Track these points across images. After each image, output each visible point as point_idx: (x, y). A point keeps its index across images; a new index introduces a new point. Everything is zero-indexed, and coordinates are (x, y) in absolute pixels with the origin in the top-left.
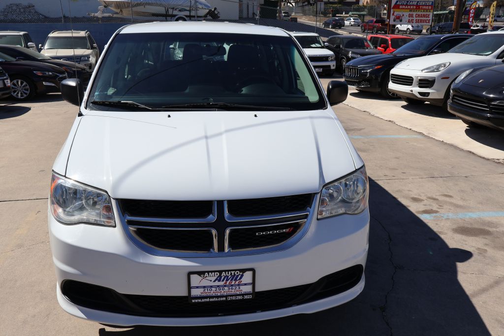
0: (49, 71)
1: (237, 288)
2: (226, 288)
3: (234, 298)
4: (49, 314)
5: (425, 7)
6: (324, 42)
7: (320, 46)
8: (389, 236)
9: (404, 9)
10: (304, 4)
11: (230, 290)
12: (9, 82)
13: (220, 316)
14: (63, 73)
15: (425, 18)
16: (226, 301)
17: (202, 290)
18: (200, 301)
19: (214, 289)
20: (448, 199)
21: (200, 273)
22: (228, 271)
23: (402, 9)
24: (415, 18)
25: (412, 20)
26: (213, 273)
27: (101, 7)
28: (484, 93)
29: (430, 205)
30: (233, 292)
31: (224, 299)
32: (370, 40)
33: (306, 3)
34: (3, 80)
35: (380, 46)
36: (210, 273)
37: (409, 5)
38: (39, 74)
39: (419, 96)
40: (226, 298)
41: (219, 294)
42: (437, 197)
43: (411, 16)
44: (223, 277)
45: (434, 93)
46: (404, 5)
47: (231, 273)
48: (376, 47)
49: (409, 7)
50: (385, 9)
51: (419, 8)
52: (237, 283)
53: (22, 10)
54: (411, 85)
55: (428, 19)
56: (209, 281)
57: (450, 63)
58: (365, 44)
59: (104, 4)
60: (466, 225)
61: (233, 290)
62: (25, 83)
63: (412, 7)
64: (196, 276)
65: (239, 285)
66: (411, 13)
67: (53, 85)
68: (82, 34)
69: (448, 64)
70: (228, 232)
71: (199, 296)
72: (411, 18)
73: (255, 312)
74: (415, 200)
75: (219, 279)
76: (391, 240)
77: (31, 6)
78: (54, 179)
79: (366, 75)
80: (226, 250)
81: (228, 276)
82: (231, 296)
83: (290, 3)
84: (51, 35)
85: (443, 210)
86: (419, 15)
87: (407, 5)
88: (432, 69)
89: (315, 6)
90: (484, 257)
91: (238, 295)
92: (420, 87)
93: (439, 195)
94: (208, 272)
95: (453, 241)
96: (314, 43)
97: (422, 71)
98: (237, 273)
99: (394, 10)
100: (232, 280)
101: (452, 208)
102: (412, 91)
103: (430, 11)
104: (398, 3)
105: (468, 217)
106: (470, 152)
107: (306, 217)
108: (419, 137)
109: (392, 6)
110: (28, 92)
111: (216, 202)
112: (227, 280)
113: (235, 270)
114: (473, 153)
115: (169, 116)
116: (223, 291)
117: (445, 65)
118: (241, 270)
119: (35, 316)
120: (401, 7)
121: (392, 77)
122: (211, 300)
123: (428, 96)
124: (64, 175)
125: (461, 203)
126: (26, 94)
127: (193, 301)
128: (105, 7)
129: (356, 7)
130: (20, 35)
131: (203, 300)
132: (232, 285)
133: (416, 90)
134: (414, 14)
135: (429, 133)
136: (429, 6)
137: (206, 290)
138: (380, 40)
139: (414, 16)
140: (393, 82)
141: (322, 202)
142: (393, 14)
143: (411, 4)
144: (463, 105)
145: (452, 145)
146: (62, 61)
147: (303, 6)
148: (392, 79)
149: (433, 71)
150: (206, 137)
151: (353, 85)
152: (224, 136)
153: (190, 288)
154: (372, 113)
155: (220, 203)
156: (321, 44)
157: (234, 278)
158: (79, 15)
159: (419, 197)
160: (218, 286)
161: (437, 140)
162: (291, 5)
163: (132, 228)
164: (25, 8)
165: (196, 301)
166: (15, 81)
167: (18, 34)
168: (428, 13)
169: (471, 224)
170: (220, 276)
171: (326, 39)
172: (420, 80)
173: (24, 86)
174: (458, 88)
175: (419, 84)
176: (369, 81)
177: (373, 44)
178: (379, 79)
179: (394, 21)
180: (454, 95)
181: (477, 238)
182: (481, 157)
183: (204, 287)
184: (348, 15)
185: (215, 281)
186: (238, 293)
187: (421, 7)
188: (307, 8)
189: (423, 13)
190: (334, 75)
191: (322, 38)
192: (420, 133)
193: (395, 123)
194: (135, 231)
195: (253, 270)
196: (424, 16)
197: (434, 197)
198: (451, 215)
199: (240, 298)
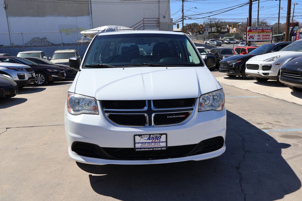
0: (55, 69)
1: (158, 144)
2: (153, 144)
3: (157, 149)
4: (63, 170)
5: (267, 31)
6: (208, 52)
7: (206, 54)
8: (243, 139)
9: (254, 32)
10: (197, 34)
11: (155, 145)
12: (35, 74)
13: (150, 160)
14: (62, 70)
15: (268, 37)
16: (153, 150)
17: (141, 144)
18: (140, 150)
19: (147, 144)
20: (278, 123)
21: (140, 135)
22: (154, 134)
23: (253, 32)
24: (261, 37)
25: (260, 38)
26: (146, 135)
27: (83, 37)
28: (298, 69)
29: (267, 126)
30: (156, 146)
31: (152, 149)
32: (236, 50)
33: (198, 33)
34: (32, 73)
35: (241, 53)
36: (145, 135)
37: (258, 30)
38: (50, 71)
39: (263, 75)
40: (153, 149)
41: (149, 147)
42: (271, 123)
43: (259, 36)
44: (151, 138)
45: (272, 73)
46: (254, 30)
47: (155, 136)
48: (239, 54)
49: (257, 31)
50: (245, 34)
51: (264, 31)
52: (158, 141)
53: (40, 41)
54: (258, 69)
55: (269, 37)
56: (144, 139)
57: (280, 56)
58: (233, 52)
59: (85, 35)
60: (288, 134)
61: (156, 145)
62: (42, 76)
63: (259, 31)
64: (138, 137)
65: (159, 142)
66: (259, 34)
67: (57, 76)
68: (73, 51)
69: (278, 57)
70: (153, 115)
71: (139, 148)
72: (259, 37)
73: (168, 158)
74: (259, 124)
75: (149, 139)
76: (244, 140)
77: (45, 38)
78: (69, 95)
79: (232, 66)
80: (153, 124)
81: (154, 137)
82: (155, 148)
83: (189, 34)
84: (56, 52)
85: (275, 128)
86: (264, 35)
87: (256, 30)
88: (270, 60)
89: (203, 35)
90: (297, 147)
91: (159, 148)
92: (263, 70)
93: (273, 122)
94: (144, 135)
95: (280, 140)
96: (203, 52)
97: (264, 61)
98: (158, 135)
99: (249, 33)
100: (155, 139)
101: (280, 127)
102: (259, 73)
103: (270, 33)
104: (251, 29)
105: (289, 131)
106: (293, 103)
107: (192, 109)
108: (264, 97)
109: (247, 31)
110: (44, 81)
111: (147, 101)
112: (153, 139)
113: (157, 134)
114: (295, 103)
115: (124, 69)
116: (151, 145)
117: (277, 57)
118: (160, 134)
119: (55, 170)
120: (253, 31)
121: (247, 66)
122: (145, 150)
123: (268, 75)
124: (74, 92)
125: (286, 125)
126: (43, 82)
127: (137, 150)
128: (85, 37)
129: (227, 34)
130: (40, 53)
131: (142, 150)
132: (156, 142)
133: (261, 72)
134: (261, 34)
135: (269, 95)
136: (269, 30)
137: (143, 145)
138: (241, 49)
139: (261, 36)
140: (248, 69)
141: (200, 104)
142: (248, 35)
143: (259, 29)
144: (287, 77)
145: (283, 100)
146: (61, 65)
147: (196, 35)
148: (247, 67)
149: (270, 61)
150: (142, 74)
151: (225, 72)
152: (151, 74)
153: (135, 143)
154: (236, 86)
155: (149, 101)
156: (206, 53)
157: (157, 138)
158: (71, 42)
159: (262, 123)
160: (149, 143)
161: (274, 98)
162: (189, 35)
163: (107, 114)
164: (42, 39)
165: (138, 150)
166: (37, 75)
167: (38, 52)
168: (269, 34)
169: (291, 134)
170: (150, 137)
171: (209, 50)
172: (263, 66)
173: (42, 77)
174: (284, 68)
175: (263, 68)
176: (234, 69)
177: (237, 52)
178: (240, 69)
179: (249, 39)
180: (282, 72)
181: (294, 140)
182: (299, 105)
183: (142, 143)
184: (223, 39)
185: (147, 140)
186: (159, 146)
187: (265, 30)
188: (198, 36)
189: (266, 34)
190: (215, 70)
191: (208, 50)
192: (264, 95)
193: (249, 91)
194: (108, 116)
195: (166, 134)
196: (267, 35)
197: (270, 122)
198: (279, 130)
199: (160, 149)
